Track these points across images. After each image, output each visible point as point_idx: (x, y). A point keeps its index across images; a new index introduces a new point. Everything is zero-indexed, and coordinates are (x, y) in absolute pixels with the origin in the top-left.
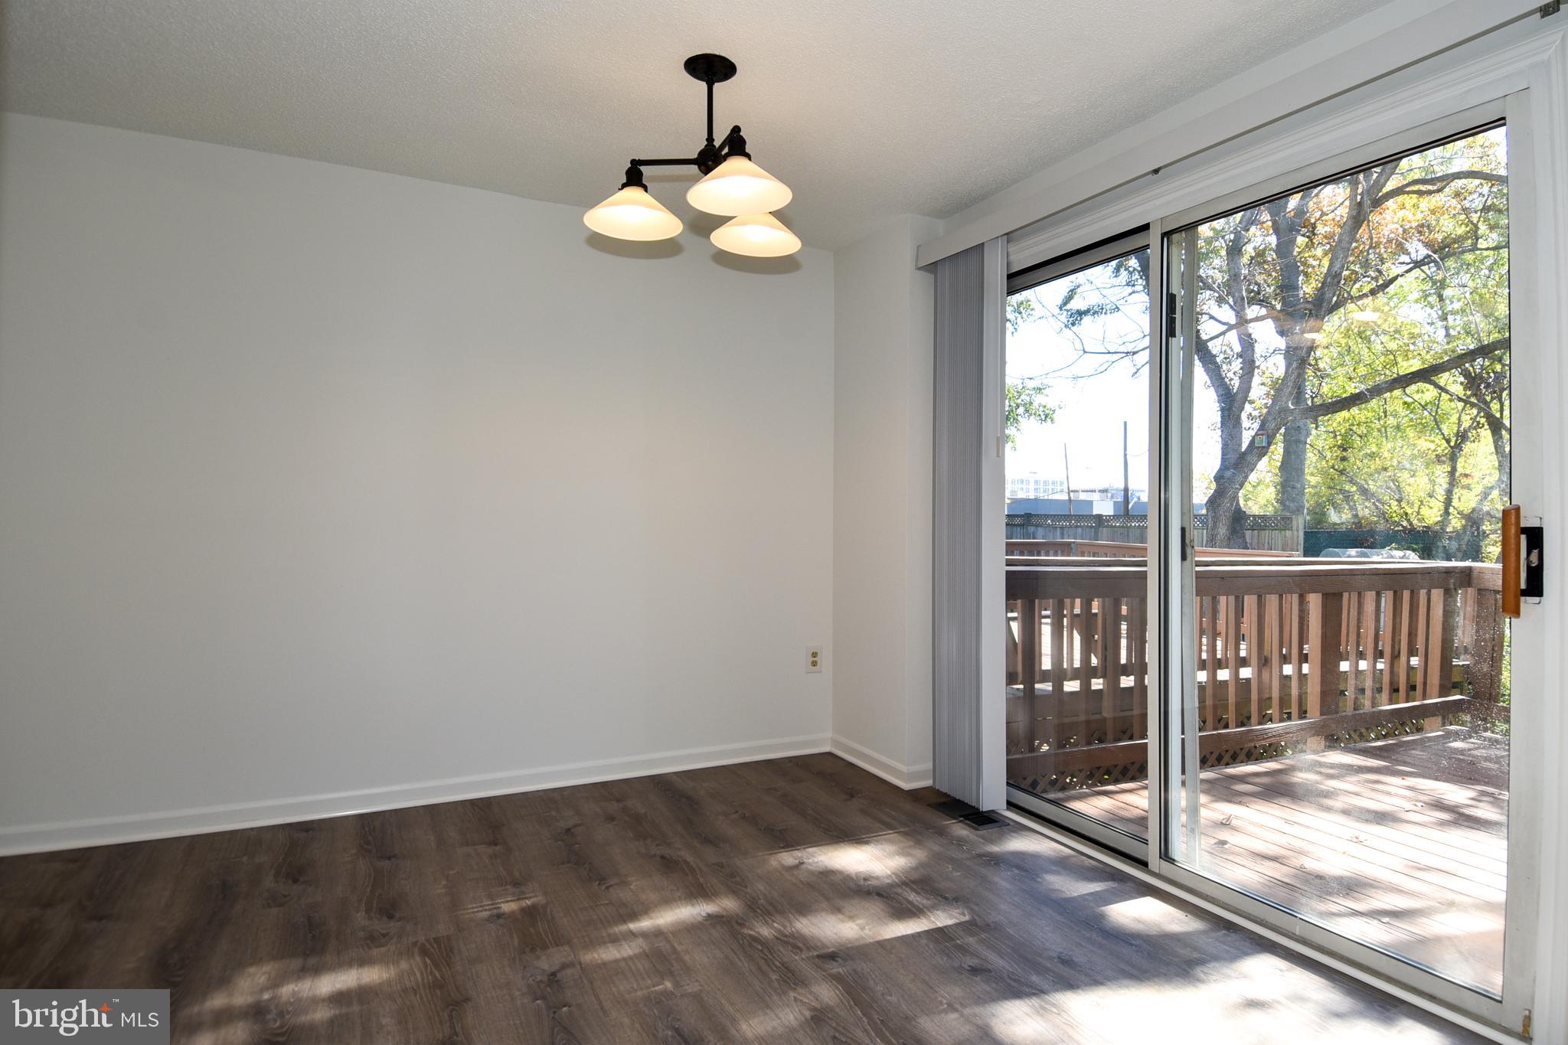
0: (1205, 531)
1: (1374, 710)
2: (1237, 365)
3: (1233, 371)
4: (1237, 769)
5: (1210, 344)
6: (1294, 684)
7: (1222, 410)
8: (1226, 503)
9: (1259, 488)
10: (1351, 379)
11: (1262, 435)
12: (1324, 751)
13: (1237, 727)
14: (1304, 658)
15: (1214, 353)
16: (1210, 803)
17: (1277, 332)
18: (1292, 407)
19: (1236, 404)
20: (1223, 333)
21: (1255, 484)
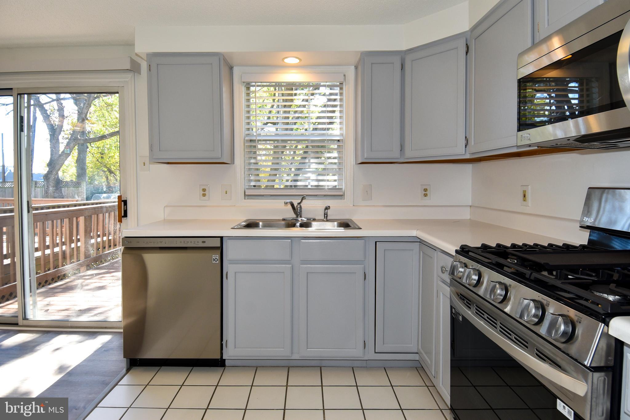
0: (43, 189)
1: (103, 253)
2: (57, 114)
3: (55, 119)
4: (54, 285)
5: (44, 106)
6: (75, 250)
7: (51, 135)
8: (52, 177)
9: (69, 167)
10: (104, 126)
11: (68, 148)
12: (86, 271)
13: (54, 269)
14: (78, 240)
15: (46, 109)
16: (43, 299)
17: (74, 103)
18: (80, 138)
19: (57, 133)
20: (50, 102)
21: (67, 166)
